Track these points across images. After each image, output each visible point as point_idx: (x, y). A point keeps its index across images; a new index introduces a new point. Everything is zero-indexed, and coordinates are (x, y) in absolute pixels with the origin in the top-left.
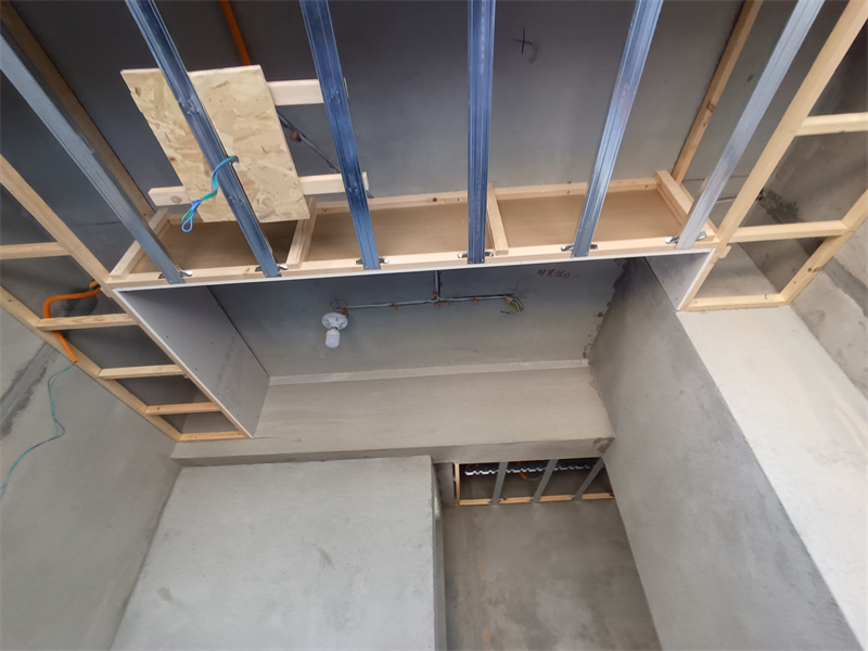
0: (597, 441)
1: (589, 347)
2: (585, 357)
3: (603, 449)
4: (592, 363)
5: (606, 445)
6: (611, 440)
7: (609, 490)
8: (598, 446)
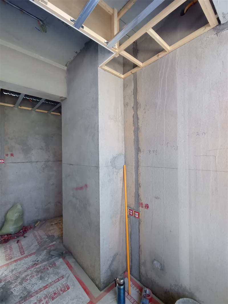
0: (61, 97)
1: (69, 63)
2: (66, 66)
3: (62, 100)
4: (68, 70)
5: (64, 99)
6: (66, 98)
7: (60, 112)
8: (61, 99)
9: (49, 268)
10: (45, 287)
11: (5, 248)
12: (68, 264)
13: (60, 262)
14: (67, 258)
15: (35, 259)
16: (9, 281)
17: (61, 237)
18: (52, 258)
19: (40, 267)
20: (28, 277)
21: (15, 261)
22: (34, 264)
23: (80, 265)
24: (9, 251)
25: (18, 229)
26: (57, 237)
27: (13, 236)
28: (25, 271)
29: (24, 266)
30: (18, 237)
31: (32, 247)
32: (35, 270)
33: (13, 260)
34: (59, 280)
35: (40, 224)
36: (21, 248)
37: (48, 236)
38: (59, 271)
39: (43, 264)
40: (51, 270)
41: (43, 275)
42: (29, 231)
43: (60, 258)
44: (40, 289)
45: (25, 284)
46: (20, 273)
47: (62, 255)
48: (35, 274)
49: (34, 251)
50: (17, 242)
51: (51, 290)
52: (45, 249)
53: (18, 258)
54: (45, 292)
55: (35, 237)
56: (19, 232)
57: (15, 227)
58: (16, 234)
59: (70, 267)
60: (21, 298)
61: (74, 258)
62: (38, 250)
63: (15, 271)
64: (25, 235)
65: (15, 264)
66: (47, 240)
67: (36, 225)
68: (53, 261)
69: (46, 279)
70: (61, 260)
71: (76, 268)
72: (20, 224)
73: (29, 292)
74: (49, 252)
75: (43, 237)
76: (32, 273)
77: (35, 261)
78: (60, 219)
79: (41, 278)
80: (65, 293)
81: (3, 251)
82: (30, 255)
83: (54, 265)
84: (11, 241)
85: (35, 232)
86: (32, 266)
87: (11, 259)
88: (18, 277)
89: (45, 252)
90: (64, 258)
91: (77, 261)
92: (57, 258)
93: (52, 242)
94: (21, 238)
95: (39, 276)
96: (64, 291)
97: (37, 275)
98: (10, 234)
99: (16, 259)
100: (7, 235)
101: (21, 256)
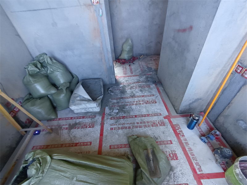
9: (146, 87)
10: (143, 96)
11: (123, 67)
12: (158, 89)
13: (153, 86)
14: (158, 85)
15: (139, 79)
16: (125, 85)
17: (156, 70)
18: (148, 82)
19: (141, 84)
20: (134, 87)
21: (128, 76)
22: (138, 82)
23: (166, 93)
24: (125, 69)
25: (130, 58)
26: (154, 70)
27: (127, 61)
28: (133, 84)
29: (132, 81)
30: (130, 62)
31: (137, 71)
32: (138, 85)
33: (127, 75)
34: (151, 96)
35: (143, 57)
36: (131, 70)
37: (148, 67)
38: (152, 91)
39: (143, 83)
40: (147, 89)
41: (142, 90)
42: (136, 60)
43: (153, 84)
44: (140, 96)
45: (132, 90)
46: (130, 83)
47: (155, 82)
48: (138, 87)
49: (138, 74)
50: (129, 66)
51: (146, 99)
52: (145, 75)
53: (129, 75)
54: (143, 98)
55: (140, 65)
56: (130, 60)
57: (128, 55)
58: (128, 60)
59: (159, 92)
60: (130, 95)
61: (163, 87)
62: (140, 74)
63: (128, 81)
64: (134, 62)
65: (128, 78)
66: (147, 69)
67: (140, 58)
68: (149, 84)
69: (144, 92)
70: (154, 85)
71: (163, 94)
72: (131, 54)
73: (134, 95)
74: (147, 78)
75: (144, 67)
76: (136, 86)
77: (138, 80)
78: (158, 57)
79: (141, 91)
80: (153, 104)
81: (122, 69)
82: (136, 76)
83: (149, 86)
84: (126, 64)
85: (140, 62)
86: (137, 82)
87: (126, 74)
88: (129, 85)
89: (144, 77)
90: (156, 85)
91: (164, 90)
92: (151, 83)
93: (150, 72)
94: (131, 64)
95: (140, 89)
96: (153, 103)
97: (139, 88)
98: (126, 60)
99: (128, 75)
100: (124, 60)
101: (131, 75)
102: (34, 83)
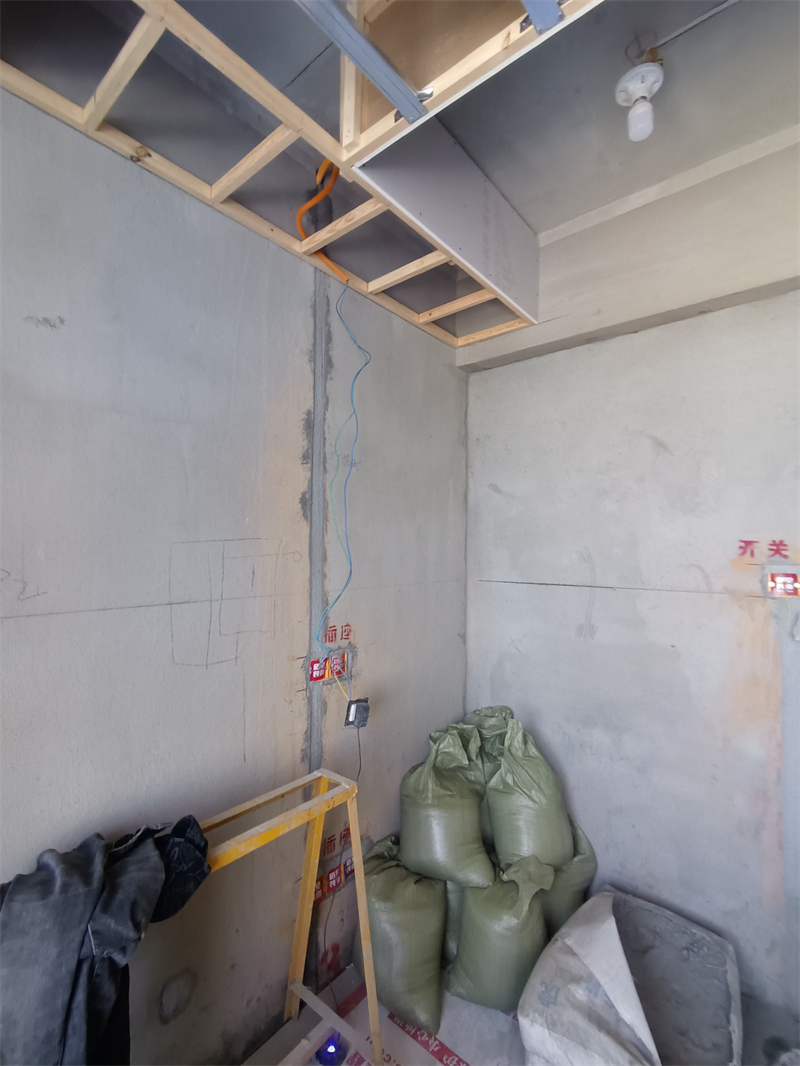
102: (432, 806)
